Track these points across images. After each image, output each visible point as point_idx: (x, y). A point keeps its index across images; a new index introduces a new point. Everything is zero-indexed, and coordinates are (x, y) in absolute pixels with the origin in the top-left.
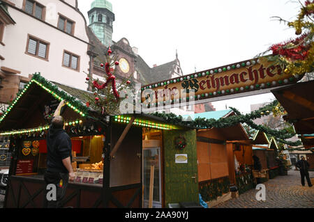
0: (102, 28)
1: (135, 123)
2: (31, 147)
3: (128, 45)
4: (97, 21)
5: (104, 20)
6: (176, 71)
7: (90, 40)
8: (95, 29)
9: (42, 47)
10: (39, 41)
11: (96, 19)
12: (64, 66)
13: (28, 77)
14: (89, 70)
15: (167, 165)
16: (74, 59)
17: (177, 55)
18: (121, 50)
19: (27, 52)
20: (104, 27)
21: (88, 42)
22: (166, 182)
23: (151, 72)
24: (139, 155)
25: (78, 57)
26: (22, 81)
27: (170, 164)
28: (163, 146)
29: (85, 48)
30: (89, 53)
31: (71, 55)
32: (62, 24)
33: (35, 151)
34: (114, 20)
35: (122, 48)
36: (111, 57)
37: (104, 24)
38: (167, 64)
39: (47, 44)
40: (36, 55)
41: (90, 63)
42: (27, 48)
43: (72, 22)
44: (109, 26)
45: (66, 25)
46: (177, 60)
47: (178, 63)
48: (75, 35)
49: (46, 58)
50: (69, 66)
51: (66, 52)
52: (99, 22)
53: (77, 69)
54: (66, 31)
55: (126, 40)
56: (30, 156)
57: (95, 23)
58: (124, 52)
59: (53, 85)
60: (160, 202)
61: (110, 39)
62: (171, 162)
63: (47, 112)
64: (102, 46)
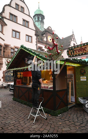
0: (39, 23)
1: (66, 64)
2: (20, 74)
3: (51, 30)
4: (37, 20)
5: (40, 19)
6: (73, 39)
7: (36, 29)
8: (37, 24)
9: (18, 34)
10: (16, 32)
11: (37, 19)
12: (26, 41)
13: (13, 47)
14: (36, 42)
15: (77, 81)
16: (30, 38)
17: (73, 32)
18: (48, 32)
19: (12, 37)
20: (40, 22)
21: (35, 30)
22: (77, 88)
23: (61, 41)
24: (66, 77)
25: (31, 37)
26: (11, 49)
27: (78, 81)
28: (75, 73)
29: (34, 32)
30: (36, 35)
31: (29, 36)
32: (24, 23)
33: (22, 76)
34: (44, 19)
35: (49, 31)
36: (44, 35)
37: (40, 21)
38: (69, 37)
39: (19, 33)
40: (15, 37)
41: (36, 39)
42: (12, 35)
43: (28, 22)
44: (42, 22)
45: (26, 23)
46: (73, 34)
47: (74, 36)
48: (30, 28)
49: (19, 38)
50: (28, 41)
51: (27, 35)
52: (38, 21)
53: (32, 42)
54: (26, 26)
55: (50, 27)
56: (20, 78)
57: (37, 21)
58: (50, 33)
59: (30, 49)
60: (74, 97)
61: (43, 27)
62: (79, 80)
63: (26, 61)
64: (40, 31)
